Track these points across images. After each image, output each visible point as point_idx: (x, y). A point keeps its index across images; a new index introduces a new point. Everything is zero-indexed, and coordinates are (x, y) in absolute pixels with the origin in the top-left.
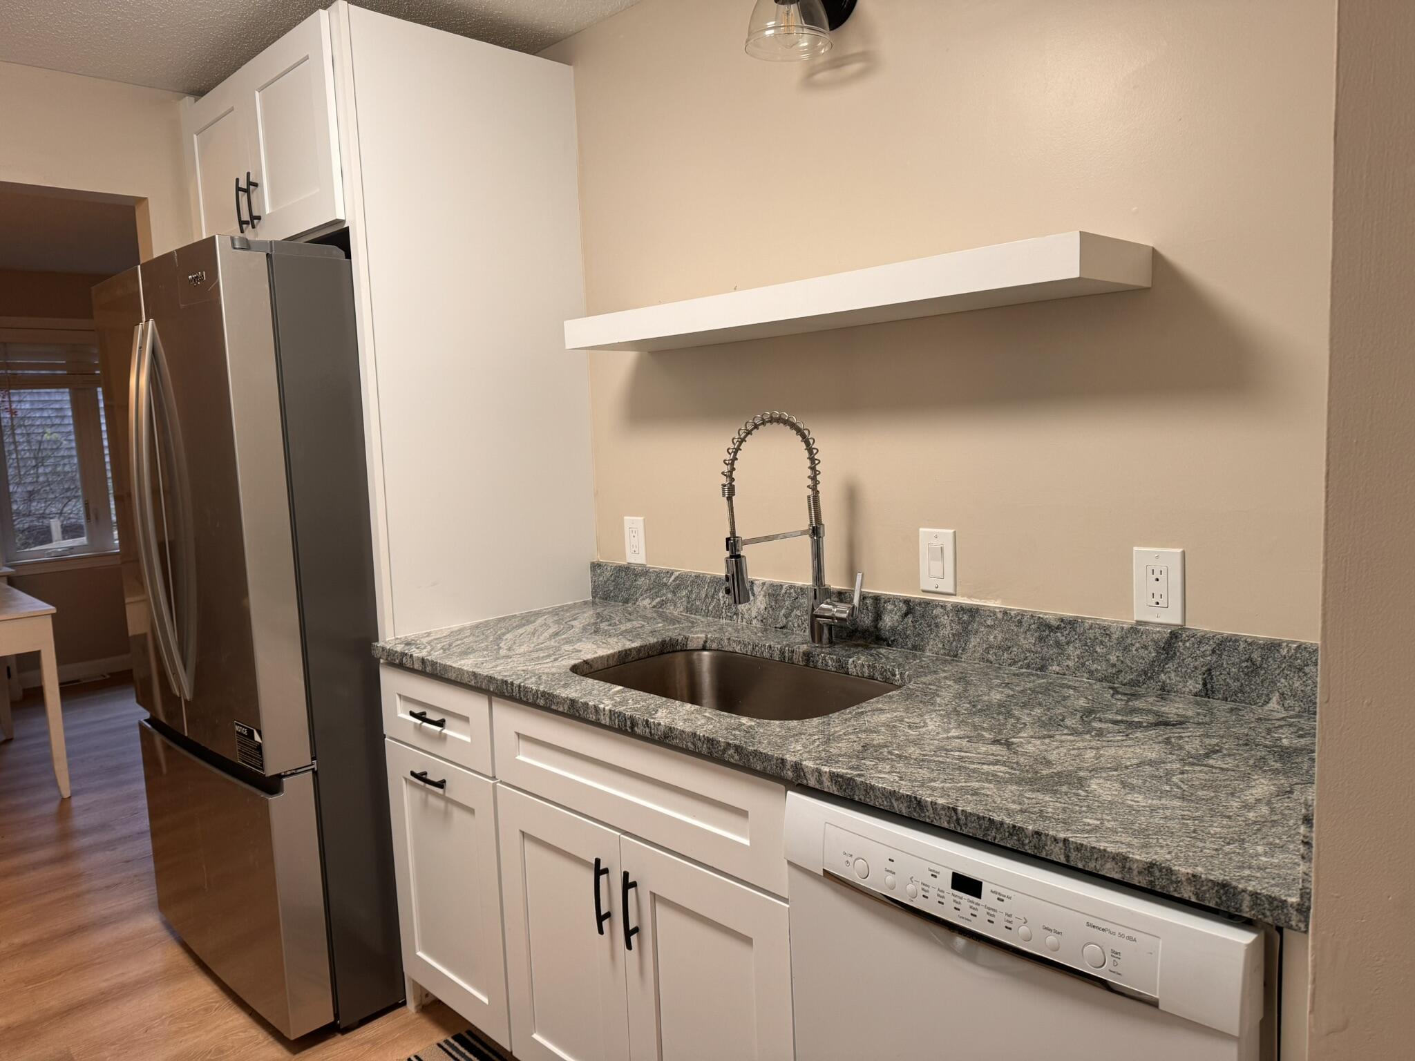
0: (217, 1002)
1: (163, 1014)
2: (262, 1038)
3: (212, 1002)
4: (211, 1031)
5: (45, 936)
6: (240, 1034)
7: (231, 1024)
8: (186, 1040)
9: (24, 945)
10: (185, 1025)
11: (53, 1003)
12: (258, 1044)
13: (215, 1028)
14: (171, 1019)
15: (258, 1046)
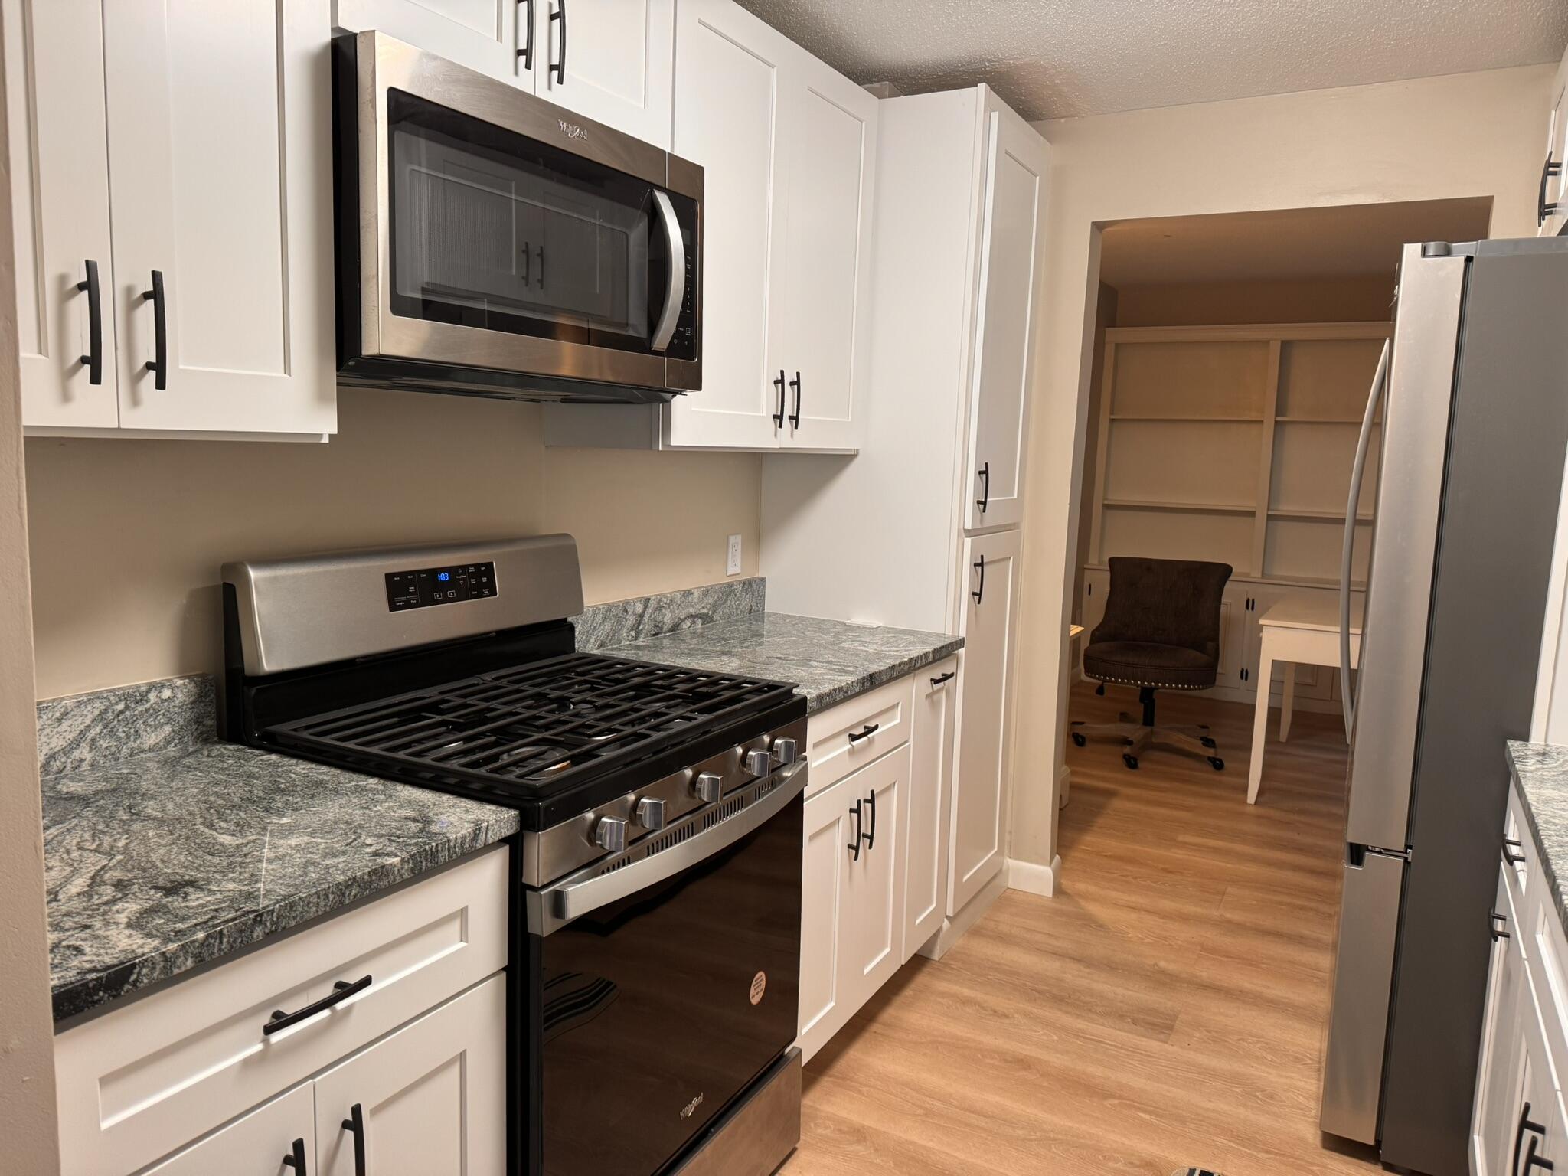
0: (1311, 1059)
1: (1262, 1037)
2: (1313, 1114)
3: (1308, 1057)
4: (1281, 1076)
5: (1248, 924)
6: (1301, 1097)
7: (1302, 1084)
8: (1257, 1068)
9: (1229, 922)
10: (1269, 1057)
11: (1204, 974)
12: (1305, 1115)
13: (1287, 1077)
14: (1264, 1045)
15: (1303, 1118)
